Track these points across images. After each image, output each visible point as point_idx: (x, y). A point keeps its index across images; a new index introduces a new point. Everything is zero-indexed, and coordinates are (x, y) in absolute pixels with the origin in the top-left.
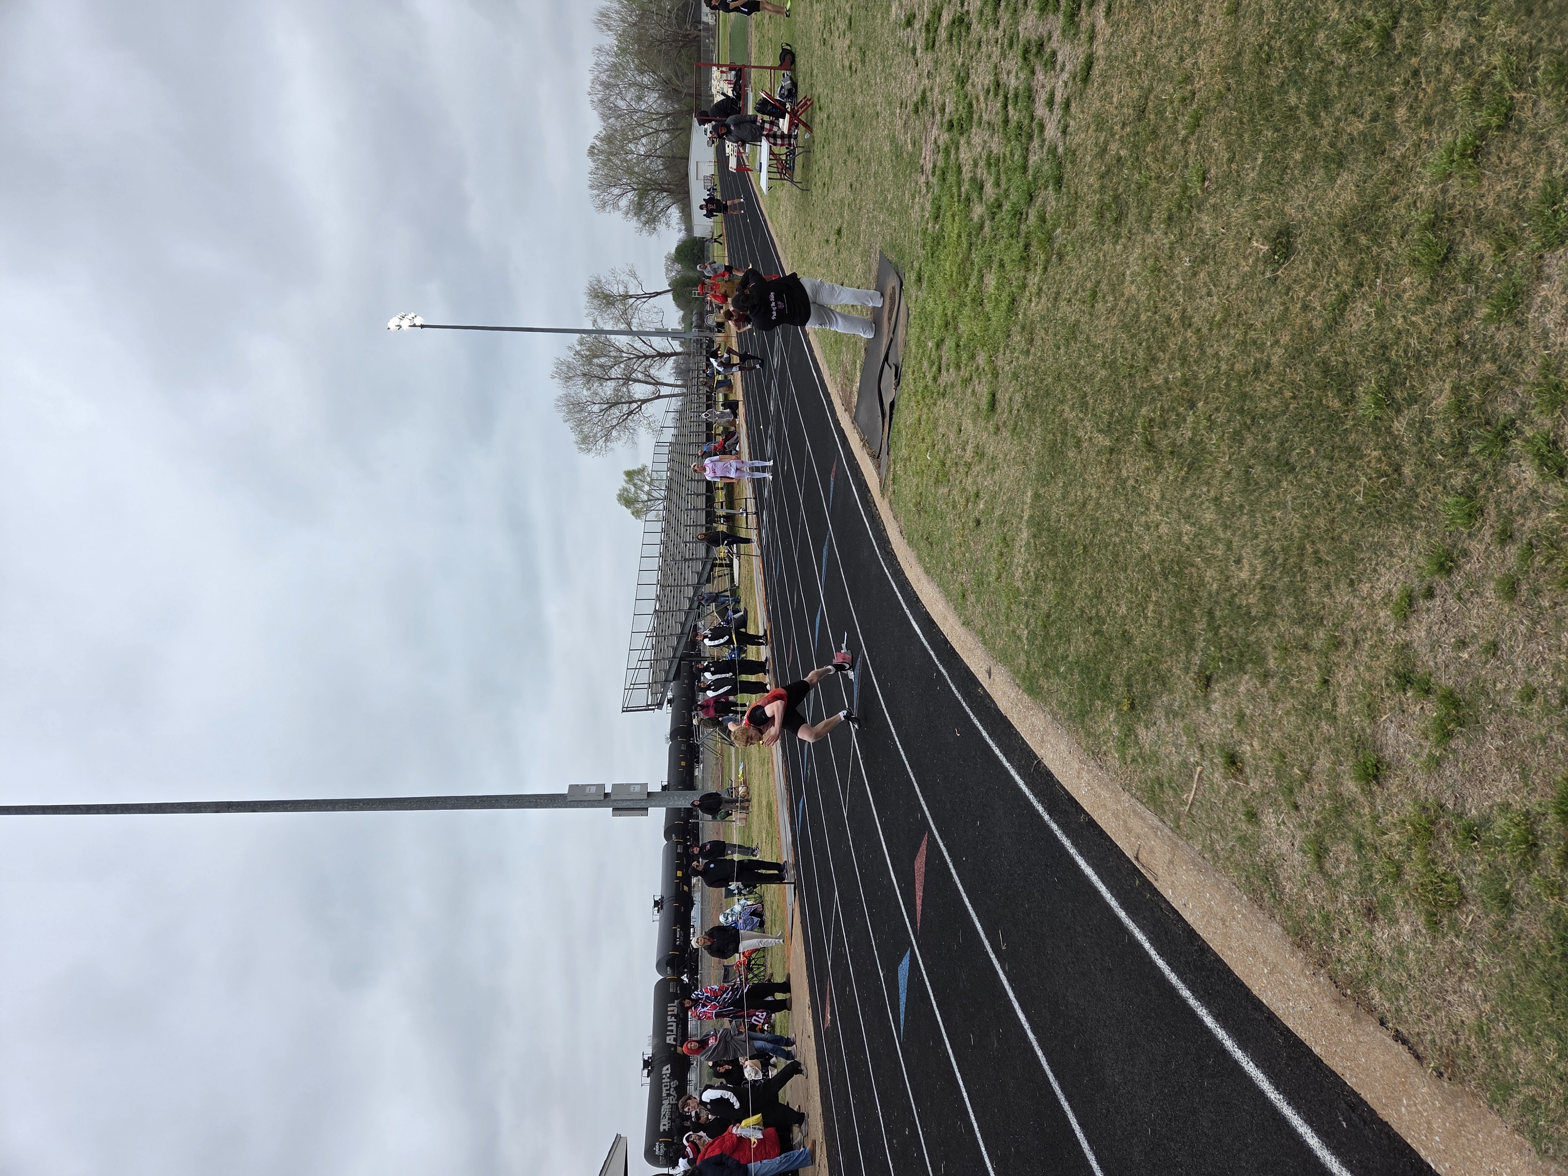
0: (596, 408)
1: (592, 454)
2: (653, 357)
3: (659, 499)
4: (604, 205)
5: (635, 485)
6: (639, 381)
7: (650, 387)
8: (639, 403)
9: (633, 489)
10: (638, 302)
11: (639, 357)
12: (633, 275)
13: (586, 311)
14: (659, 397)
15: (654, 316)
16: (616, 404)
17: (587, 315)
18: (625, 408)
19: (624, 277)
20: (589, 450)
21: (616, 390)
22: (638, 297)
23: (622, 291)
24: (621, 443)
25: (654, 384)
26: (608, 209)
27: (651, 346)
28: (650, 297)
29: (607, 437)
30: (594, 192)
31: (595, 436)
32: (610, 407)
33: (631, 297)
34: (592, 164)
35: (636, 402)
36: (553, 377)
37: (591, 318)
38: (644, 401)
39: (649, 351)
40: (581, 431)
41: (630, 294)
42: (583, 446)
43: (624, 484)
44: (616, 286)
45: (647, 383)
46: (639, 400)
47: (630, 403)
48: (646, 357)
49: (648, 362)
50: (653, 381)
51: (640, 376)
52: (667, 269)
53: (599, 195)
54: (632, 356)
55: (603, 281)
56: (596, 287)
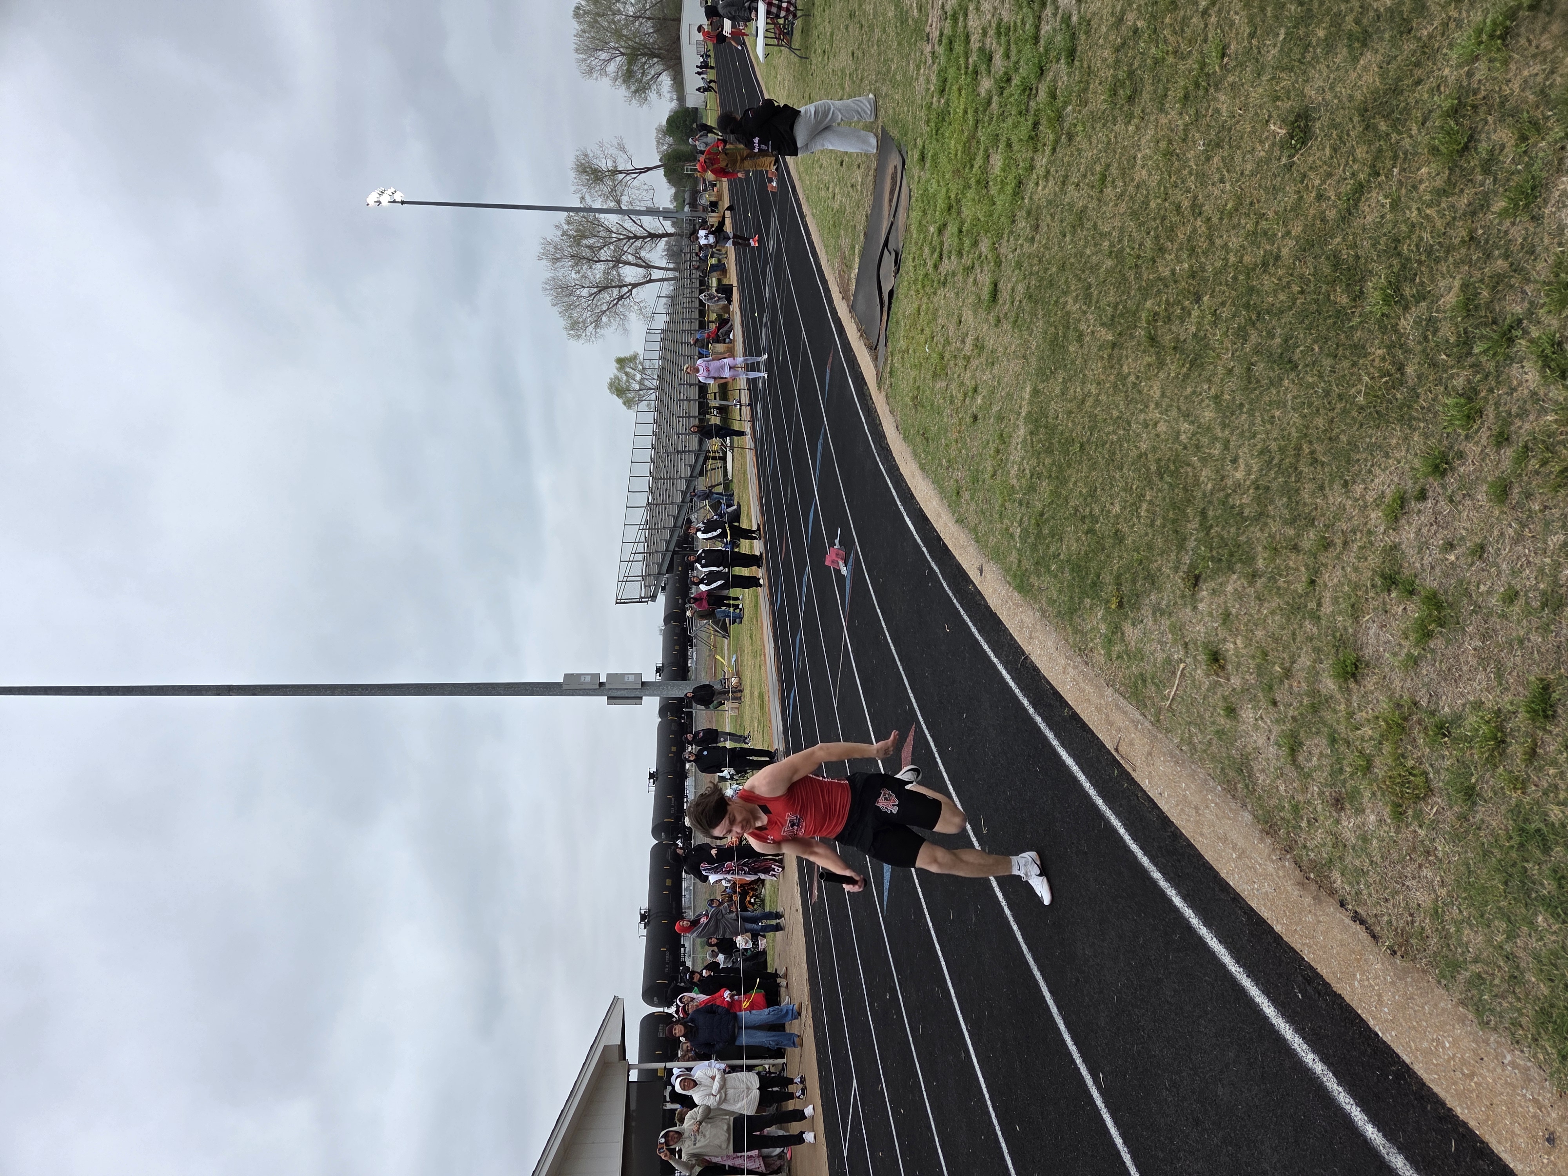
0: (585, 292)
1: (581, 341)
2: (644, 238)
3: (651, 389)
4: (591, 71)
5: (627, 374)
6: (629, 264)
7: (641, 270)
8: (630, 287)
9: (625, 378)
10: (628, 178)
11: (629, 238)
12: (622, 148)
13: (574, 188)
14: (650, 281)
15: (644, 193)
16: (605, 288)
17: (575, 192)
18: (615, 292)
19: (613, 151)
20: (579, 336)
21: (606, 273)
22: (628, 173)
23: (610, 165)
24: (612, 329)
25: (645, 267)
26: (595, 76)
27: (641, 226)
28: (640, 173)
29: (597, 323)
30: (581, 56)
31: (584, 322)
32: (600, 291)
33: (621, 172)
34: (576, 26)
35: (626, 286)
36: (540, 259)
37: (579, 195)
38: (635, 286)
39: (640, 232)
40: (570, 317)
41: (620, 168)
42: (572, 332)
43: (616, 371)
44: (604, 161)
45: (636, 265)
46: (630, 284)
47: (621, 287)
48: (636, 238)
49: (638, 243)
50: (643, 264)
51: (631, 258)
52: (658, 142)
53: (585, 60)
54: (622, 237)
55: (591, 155)
56: (583, 161)
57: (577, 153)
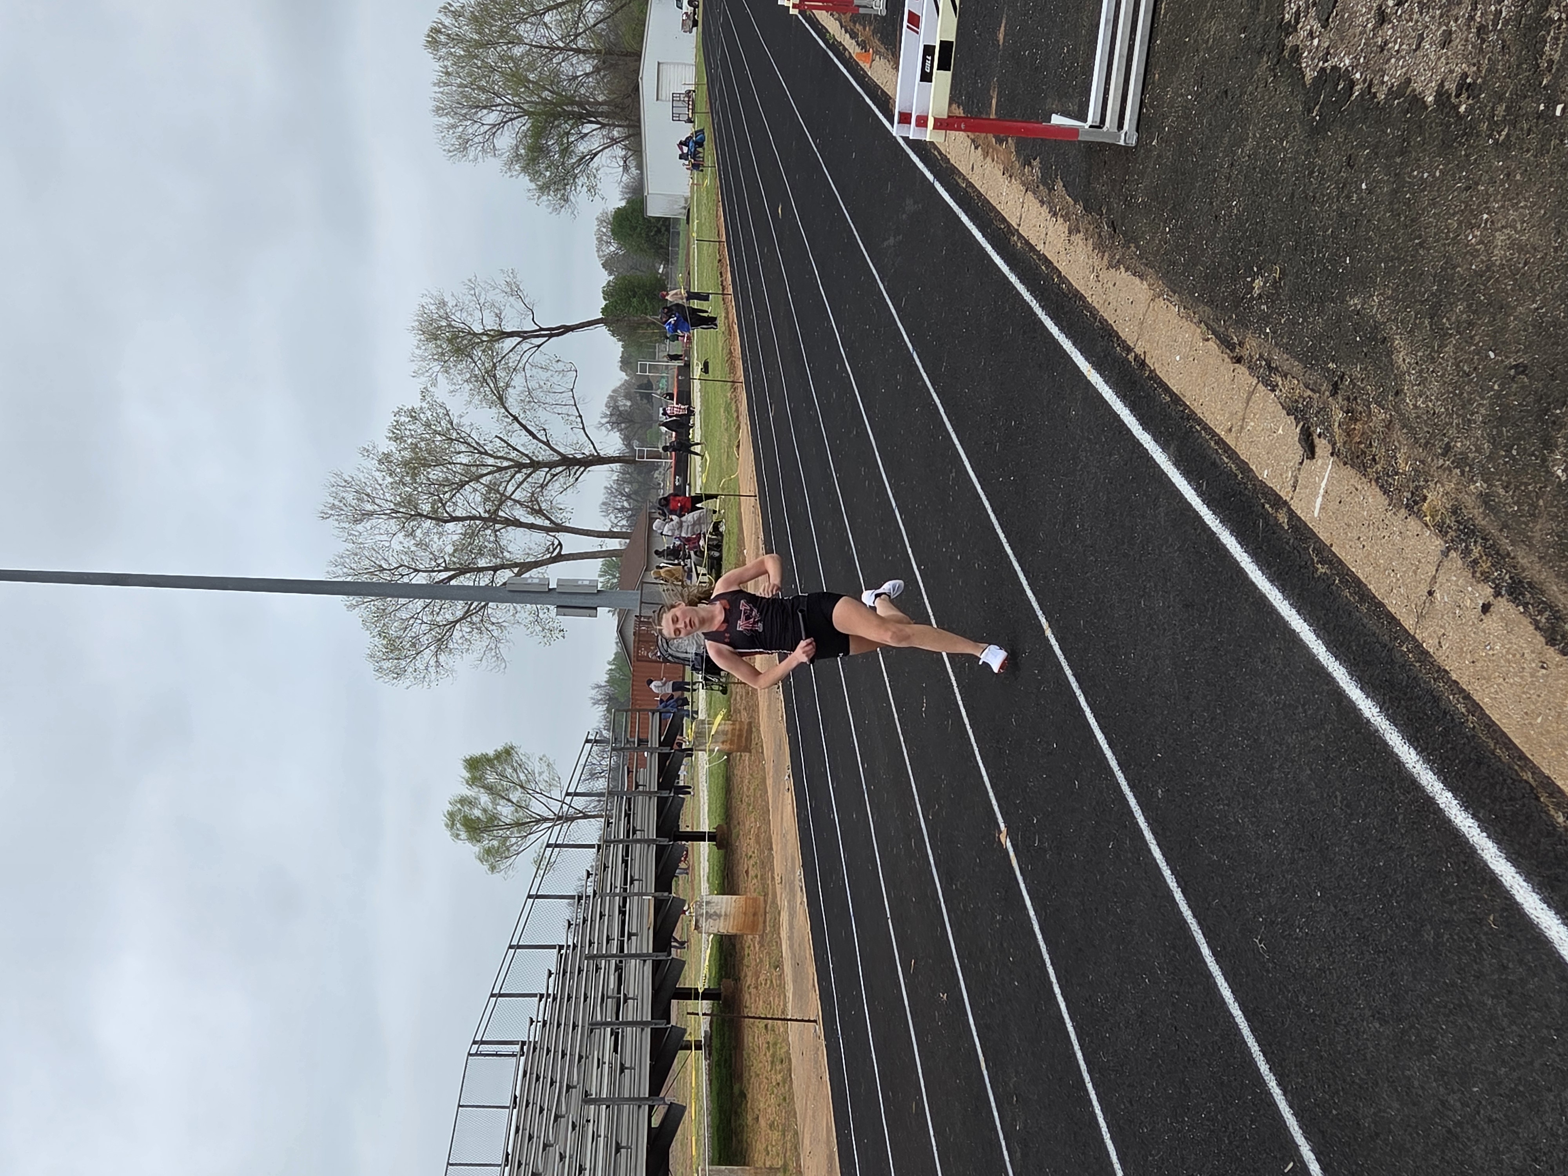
2: (551, 465)
4: (464, 144)
5: (488, 789)
6: (518, 524)
7: (540, 537)
8: (515, 570)
9: (485, 799)
10: (525, 346)
11: (520, 466)
12: (515, 291)
13: (413, 366)
14: (560, 558)
15: (557, 378)
17: (416, 375)
18: (484, 580)
19: (499, 298)
20: (399, 674)
21: (466, 542)
22: (524, 335)
23: (491, 324)
24: (470, 658)
25: (547, 530)
26: (471, 154)
27: (547, 444)
28: (550, 336)
29: (441, 643)
30: (445, 120)
31: (413, 643)
33: (511, 334)
35: (508, 567)
36: (325, 517)
37: (419, 384)
38: (526, 566)
39: (544, 454)
40: (383, 634)
41: (508, 330)
42: (386, 665)
43: (464, 786)
44: (478, 314)
45: (531, 526)
46: (516, 565)
47: (495, 569)
48: (536, 465)
49: (541, 474)
50: (547, 523)
51: (520, 514)
53: (454, 126)
54: (506, 464)
55: (451, 303)
56: (435, 316)
57: (423, 301)
